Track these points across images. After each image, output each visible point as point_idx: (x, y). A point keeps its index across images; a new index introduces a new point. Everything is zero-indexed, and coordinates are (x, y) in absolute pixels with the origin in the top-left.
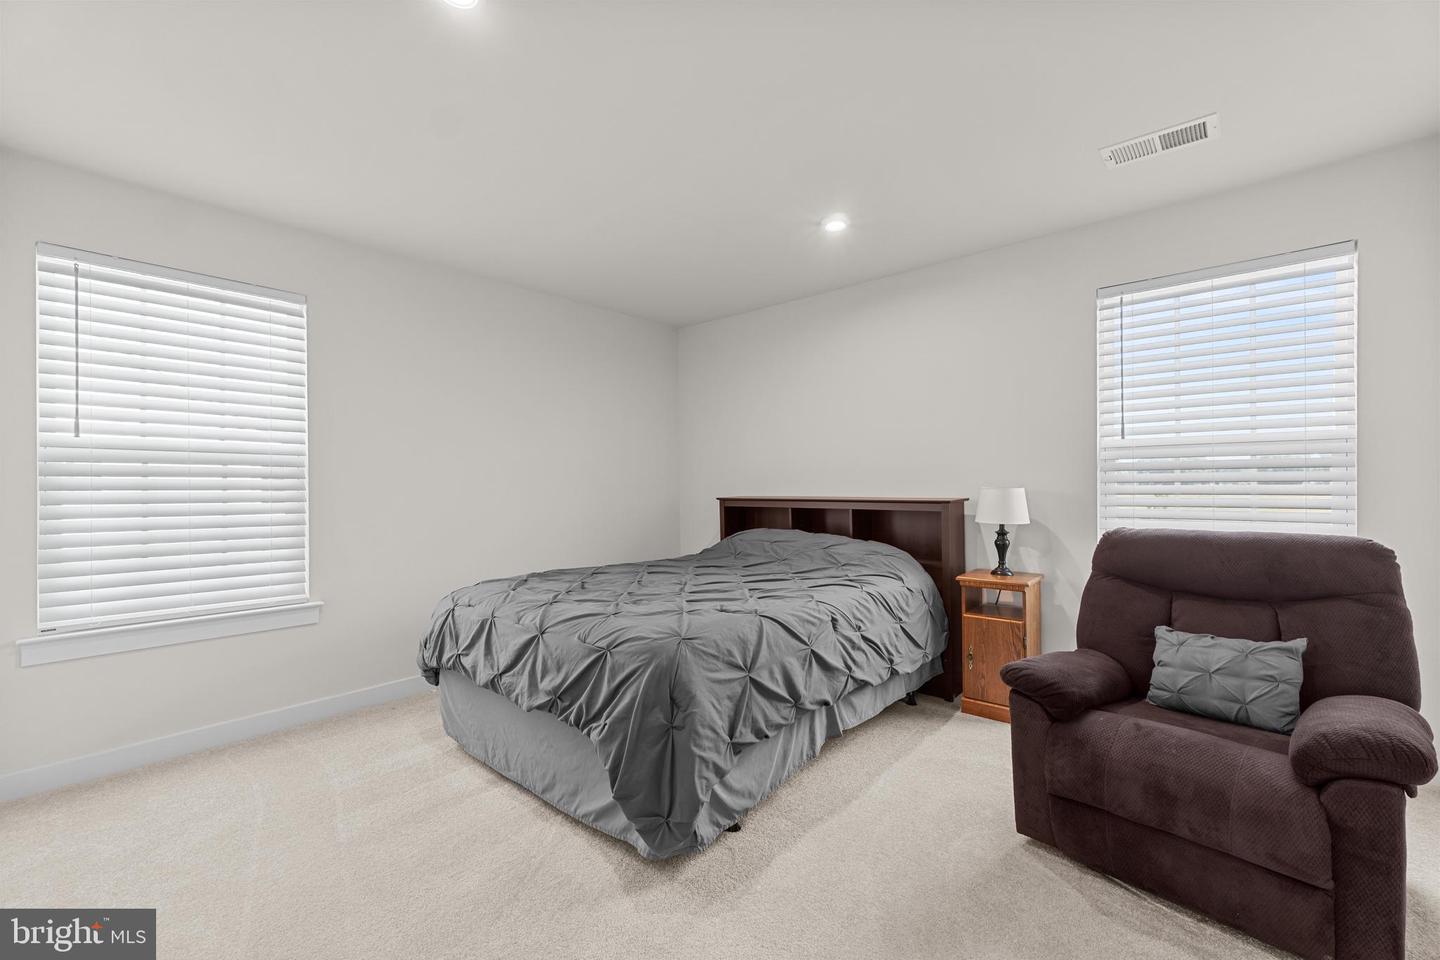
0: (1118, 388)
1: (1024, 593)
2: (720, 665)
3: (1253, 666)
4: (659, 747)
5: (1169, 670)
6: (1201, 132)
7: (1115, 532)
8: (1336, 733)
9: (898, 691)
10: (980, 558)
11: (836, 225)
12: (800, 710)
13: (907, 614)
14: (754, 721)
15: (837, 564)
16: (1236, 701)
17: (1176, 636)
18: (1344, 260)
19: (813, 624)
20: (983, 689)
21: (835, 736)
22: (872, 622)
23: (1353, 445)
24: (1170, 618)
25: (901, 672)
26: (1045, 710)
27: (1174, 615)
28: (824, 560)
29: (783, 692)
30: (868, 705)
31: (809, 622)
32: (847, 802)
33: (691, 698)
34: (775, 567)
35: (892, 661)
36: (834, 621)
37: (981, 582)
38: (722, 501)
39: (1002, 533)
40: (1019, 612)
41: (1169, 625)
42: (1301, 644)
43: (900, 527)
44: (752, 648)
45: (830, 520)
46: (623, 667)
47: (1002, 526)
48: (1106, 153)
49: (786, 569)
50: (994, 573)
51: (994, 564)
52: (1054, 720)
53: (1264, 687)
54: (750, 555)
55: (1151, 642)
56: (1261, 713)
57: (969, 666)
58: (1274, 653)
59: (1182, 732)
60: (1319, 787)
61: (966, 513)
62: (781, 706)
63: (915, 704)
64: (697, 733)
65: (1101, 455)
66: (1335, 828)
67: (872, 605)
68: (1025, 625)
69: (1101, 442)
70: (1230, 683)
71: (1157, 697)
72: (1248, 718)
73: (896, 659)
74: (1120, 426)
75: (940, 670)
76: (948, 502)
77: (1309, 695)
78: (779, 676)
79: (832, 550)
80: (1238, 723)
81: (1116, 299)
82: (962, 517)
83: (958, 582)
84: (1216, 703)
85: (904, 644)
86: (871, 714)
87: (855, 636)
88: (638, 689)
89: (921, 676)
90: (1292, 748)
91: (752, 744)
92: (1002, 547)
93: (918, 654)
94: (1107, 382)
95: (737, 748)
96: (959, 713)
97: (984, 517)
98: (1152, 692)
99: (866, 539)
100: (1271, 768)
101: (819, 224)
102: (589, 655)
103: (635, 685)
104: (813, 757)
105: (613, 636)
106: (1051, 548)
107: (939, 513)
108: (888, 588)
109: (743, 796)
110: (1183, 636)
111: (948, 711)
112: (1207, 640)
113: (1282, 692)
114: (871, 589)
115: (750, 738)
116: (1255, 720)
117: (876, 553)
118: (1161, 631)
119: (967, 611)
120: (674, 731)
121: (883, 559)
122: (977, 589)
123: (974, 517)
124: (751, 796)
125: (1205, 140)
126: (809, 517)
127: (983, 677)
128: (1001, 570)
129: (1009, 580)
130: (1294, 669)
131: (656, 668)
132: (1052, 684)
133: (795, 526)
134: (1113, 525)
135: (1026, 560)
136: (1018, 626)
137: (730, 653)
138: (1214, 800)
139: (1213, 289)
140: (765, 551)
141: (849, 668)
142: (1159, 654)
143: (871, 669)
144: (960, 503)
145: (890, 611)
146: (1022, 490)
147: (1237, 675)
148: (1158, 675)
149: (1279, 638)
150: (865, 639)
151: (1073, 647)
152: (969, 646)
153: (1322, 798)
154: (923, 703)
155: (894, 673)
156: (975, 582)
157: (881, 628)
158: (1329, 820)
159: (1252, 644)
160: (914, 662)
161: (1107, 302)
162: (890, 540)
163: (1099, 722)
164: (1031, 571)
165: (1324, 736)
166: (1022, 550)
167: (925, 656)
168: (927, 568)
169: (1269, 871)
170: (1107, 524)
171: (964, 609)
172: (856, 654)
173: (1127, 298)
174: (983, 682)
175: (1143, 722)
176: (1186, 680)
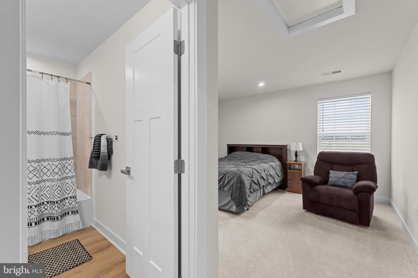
0: (322, 123)
1: (302, 165)
2: (248, 177)
3: (348, 177)
4: (239, 191)
5: (332, 178)
6: (340, 71)
7: (322, 152)
8: (360, 185)
9: (275, 187)
10: (291, 158)
11: (261, 85)
12: (260, 187)
13: (277, 170)
14: (253, 188)
15: (260, 159)
16: (344, 183)
17: (334, 172)
18: (368, 96)
19: (261, 170)
20: (292, 187)
21: (264, 194)
22: (271, 171)
23: (370, 134)
24: (333, 169)
25: (276, 182)
26: (309, 185)
27: (333, 168)
28: (256, 158)
29: (257, 183)
30: (269, 189)
31: (260, 170)
32: (268, 206)
33: (244, 182)
34: (245, 160)
35: (274, 179)
36: (264, 170)
37: (291, 163)
38: (227, 145)
39: (296, 152)
40: (301, 170)
41: (332, 170)
42: (356, 172)
43: (272, 151)
44: (252, 174)
45: (254, 149)
46: (230, 177)
47: (296, 151)
48: (321, 74)
49: (248, 160)
50: (294, 161)
51: (294, 159)
52: (311, 187)
53: (349, 180)
54: (238, 157)
55: (329, 173)
56: (349, 185)
57: (289, 182)
58: (352, 174)
59: (335, 188)
60: (357, 194)
61: (288, 148)
62: (257, 185)
63: (276, 190)
64: (246, 188)
65: (318, 135)
66: (360, 201)
67: (270, 167)
68: (302, 172)
69: (318, 133)
70: (344, 180)
71: (330, 183)
72: (347, 186)
73: (275, 179)
74: (322, 129)
75: (282, 183)
76: (284, 146)
77: (357, 181)
78: (256, 180)
79: (258, 156)
80: (345, 187)
81: (322, 101)
82: (287, 149)
83: (287, 163)
84: (341, 184)
85: (276, 176)
86: (270, 191)
87: (268, 174)
88: (234, 180)
89: (278, 184)
90: (353, 189)
91: (253, 192)
92: (296, 155)
93: (279, 178)
94: (320, 119)
95: (251, 192)
96: (287, 192)
97: (293, 148)
98: (329, 183)
99: (265, 154)
100: (350, 192)
101: (258, 84)
102: (222, 175)
103: (233, 180)
104: (261, 198)
105: (226, 171)
106: (307, 156)
107: (282, 148)
108: (273, 164)
109: (251, 203)
110: (335, 172)
111: (284, 191)
112: (340, 172)
113: (353, 181)
114: (270, 164)
115: (253, 191)
116: (348, 186)
117: (268, 157)
118: (331, 171)
119: (289, 170)
120: (242, 188)
121: (270, 158)
122: (290, 165)
123: (290, 149)
124: (252, 203)
125: (340, 73)
126: (250, 149)
127: (292, 184)
128: (296, 161)
129: (298, 163)
130: (355, 177)
131: (237, 177)
132: (310, 180)
133: (247, 151)
134: (321, 151)
135: (302, 159)
136: (300, 173)
137: (249, 175)
138: (340, 197)
139: (342, 100)
140: (242, 157)
141: (268, 180)
142: (330, 175)
143: (271, 181)
144: (286, 146)
145: (273, 168)
146: (301, 143)
147: (345, 178)
148: (330, 179)
149: (353, 172)
150: (270, 174)
151: (313, 175)
152: (289, 177)
153: (358, 196)
154: (278, 190)
155: (275, 182)
156: (290, 163)
157: (272, 172)
158: (358, 199)
159: (348, 173)
160: (278, 180)
161: (320, 102)
162: (270, 154)
163: (319, 187)
164: (302, 161)
165: (358, 186)
166: (300, 156)
167: (280, 179)
168: (279, 160)
169: (349, 209)
170: (319, 151)
171: (288, 169)
172: (268, 177)
173: (324, 101)
174: (292, 185)
175: (327, 187)
176: (335, 180)
